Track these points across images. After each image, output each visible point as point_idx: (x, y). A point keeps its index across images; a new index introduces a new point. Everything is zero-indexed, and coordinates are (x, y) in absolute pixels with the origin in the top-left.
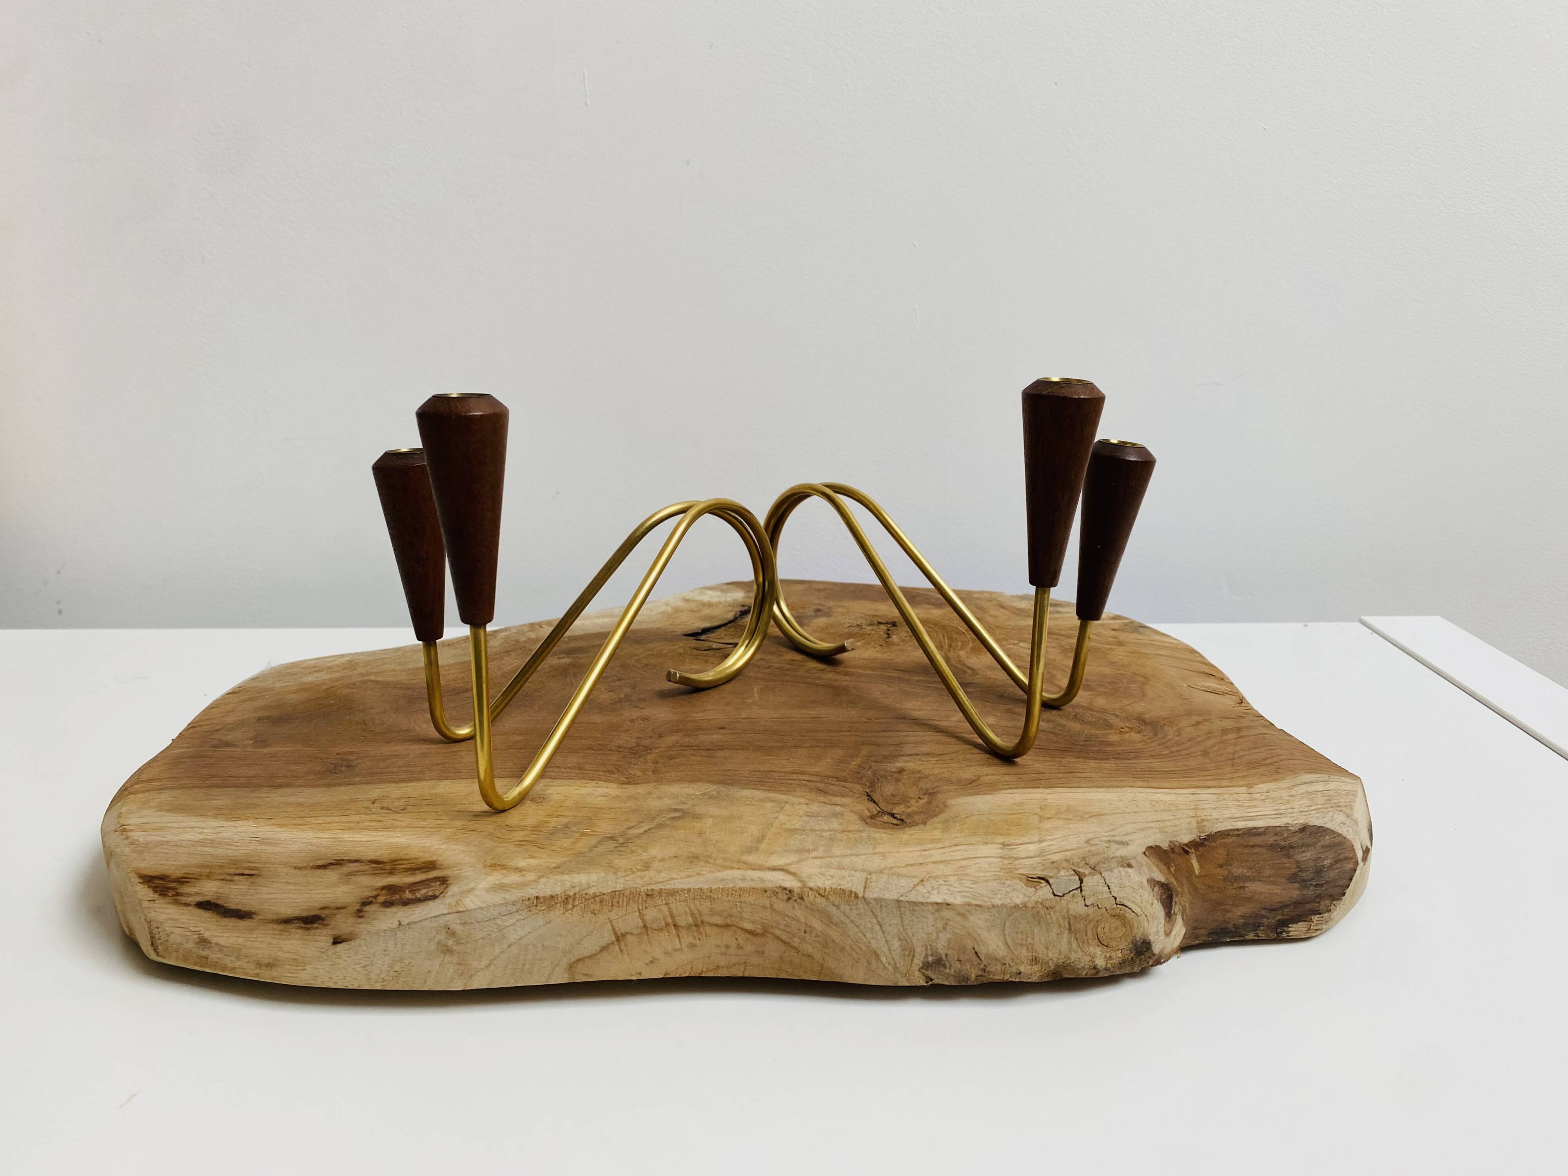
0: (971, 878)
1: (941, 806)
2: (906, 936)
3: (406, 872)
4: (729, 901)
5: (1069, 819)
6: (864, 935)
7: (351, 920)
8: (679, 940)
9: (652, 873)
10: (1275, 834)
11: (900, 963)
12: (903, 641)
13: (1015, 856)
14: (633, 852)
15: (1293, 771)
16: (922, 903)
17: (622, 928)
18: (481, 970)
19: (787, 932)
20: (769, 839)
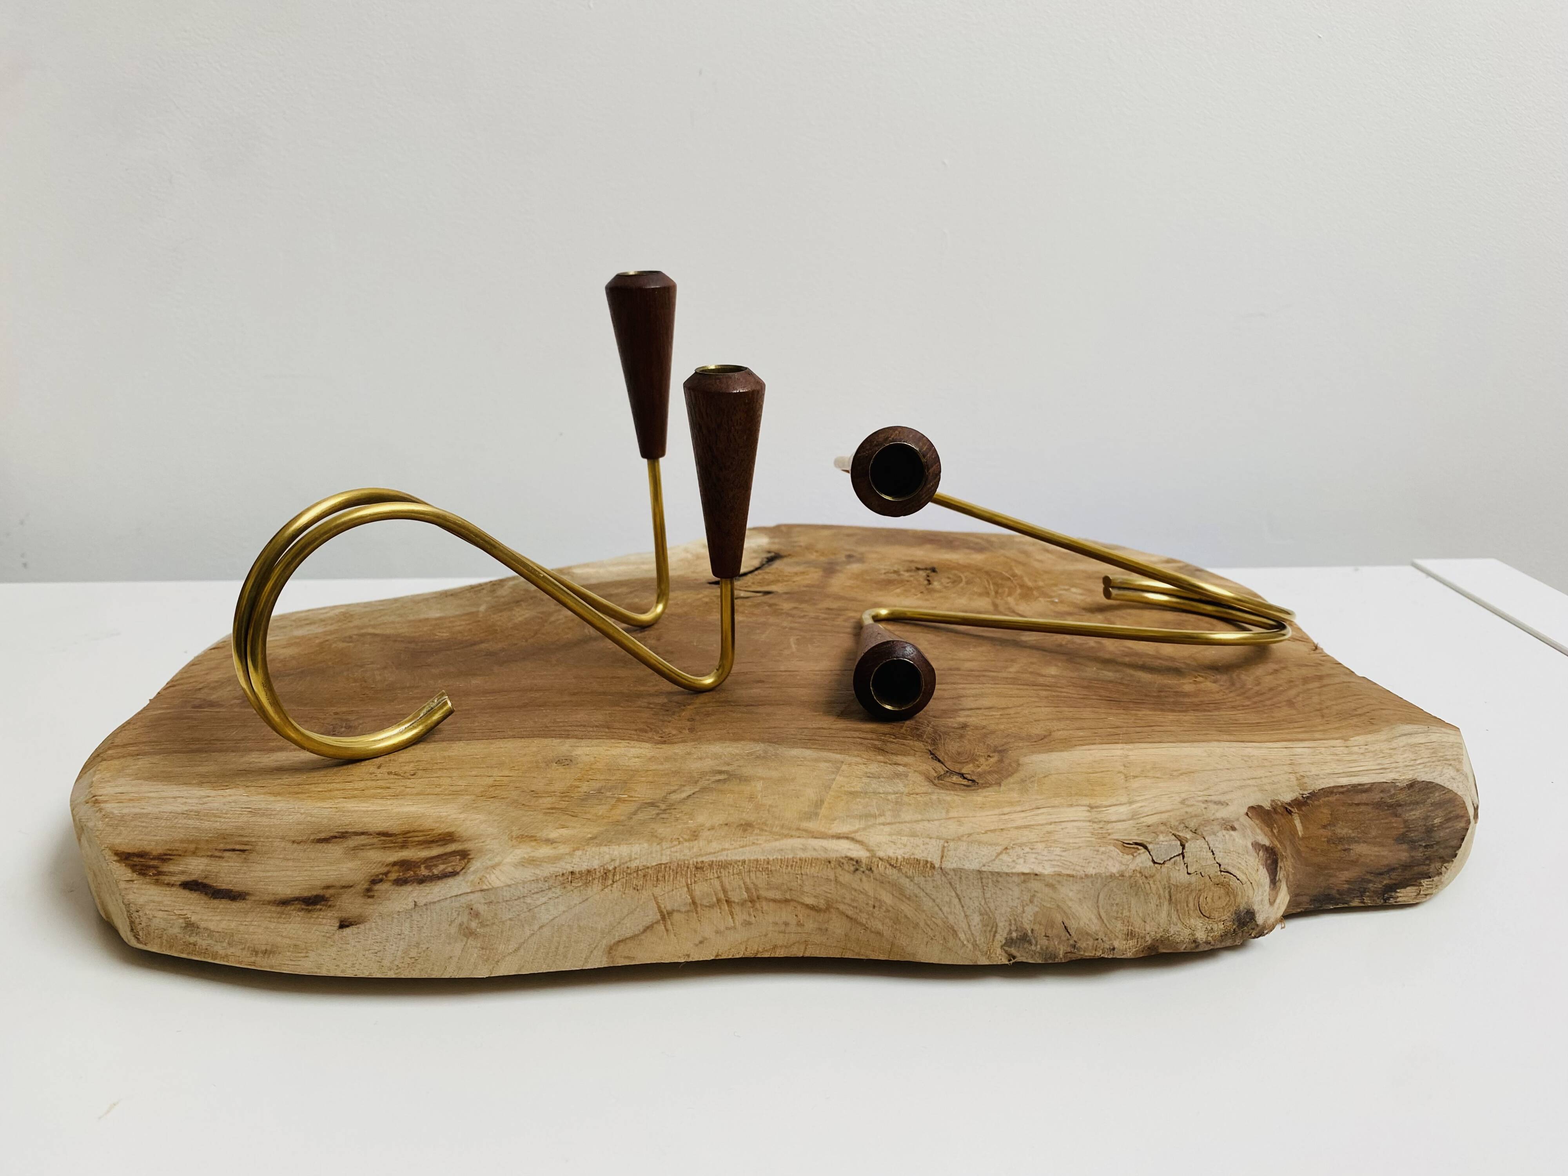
0: (1060, 845)
1: (1014, 765)
2: (988, 909)
3: (421, 845)
4: (789, 873)
5: (1158, 778)
6: (941, 909)
7: (360, 901)
8: (732, 918)
9: (702, 843)
10: (1382, 791)
11: (980, 940)
12: (946, 587)
13: (1105, 819)
14: (677, 819)
15: (1388, 722)
16: (1007, 874)
17: (668, 906)
18: (509, 954)
19: (853, 907)
20: (829, 803)
